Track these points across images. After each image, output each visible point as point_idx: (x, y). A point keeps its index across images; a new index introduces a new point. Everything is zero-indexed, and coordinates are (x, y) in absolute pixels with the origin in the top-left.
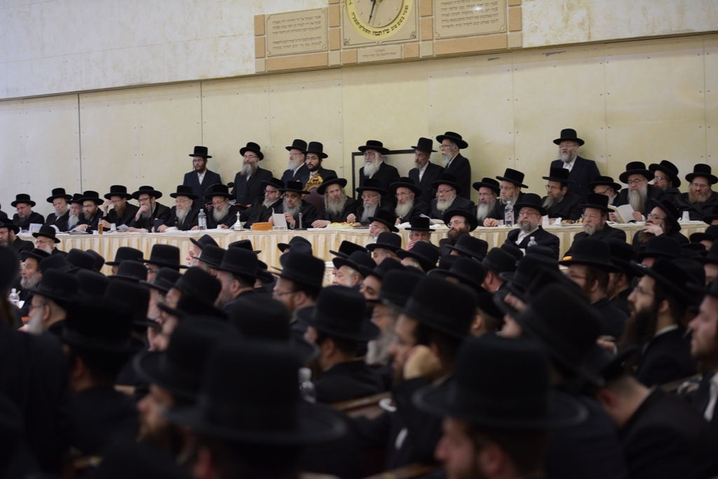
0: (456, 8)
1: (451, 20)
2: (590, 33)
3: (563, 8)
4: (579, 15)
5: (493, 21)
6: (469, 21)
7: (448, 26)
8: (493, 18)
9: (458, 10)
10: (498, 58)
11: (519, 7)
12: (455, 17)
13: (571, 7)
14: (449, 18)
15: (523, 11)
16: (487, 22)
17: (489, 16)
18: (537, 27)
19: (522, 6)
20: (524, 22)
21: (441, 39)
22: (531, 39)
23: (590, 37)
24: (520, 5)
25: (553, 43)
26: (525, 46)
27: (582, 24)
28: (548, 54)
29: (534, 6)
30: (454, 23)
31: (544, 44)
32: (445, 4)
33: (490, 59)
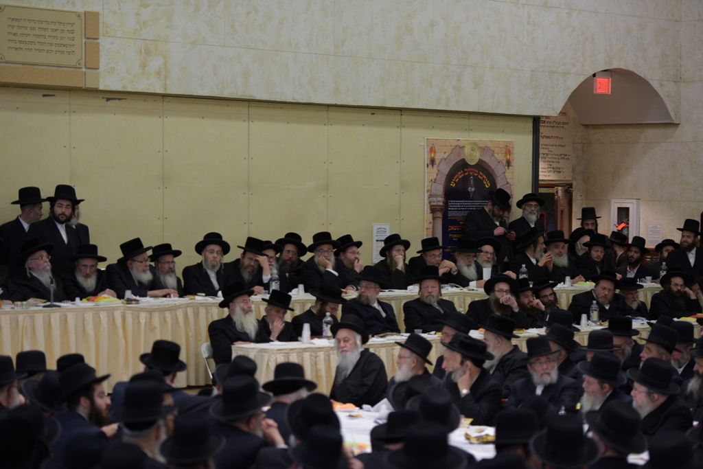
0: (26, 28)
1: (20, 42)
2: (165, 85)
3: (141, 52)
4: (155, 63)
5: (69, 53)
6: (41, 47)
7: (16, 49)
8: (69, 49)
9: (28, 31)
10: (54, 95)
11: (96, 41)
12: (24, 39)
13: (148, 52)
14: (18, 38)
15: (101, 47)
16: (62, 52)
17: (64, 46)
18: (114, 68)
19: (98, 41)
20: (101, 59)
21: (7, 62)
22: (108, 82)
23: (165, 89)
24: (97, 39)
25: (129, 89)
26: (101, 88)
27: (158, 73)
28: (108, 99)
29: (112, 43)
30: (22, 46)
31: (121, 89)
32: (13, 20)
33: (44, 96)
